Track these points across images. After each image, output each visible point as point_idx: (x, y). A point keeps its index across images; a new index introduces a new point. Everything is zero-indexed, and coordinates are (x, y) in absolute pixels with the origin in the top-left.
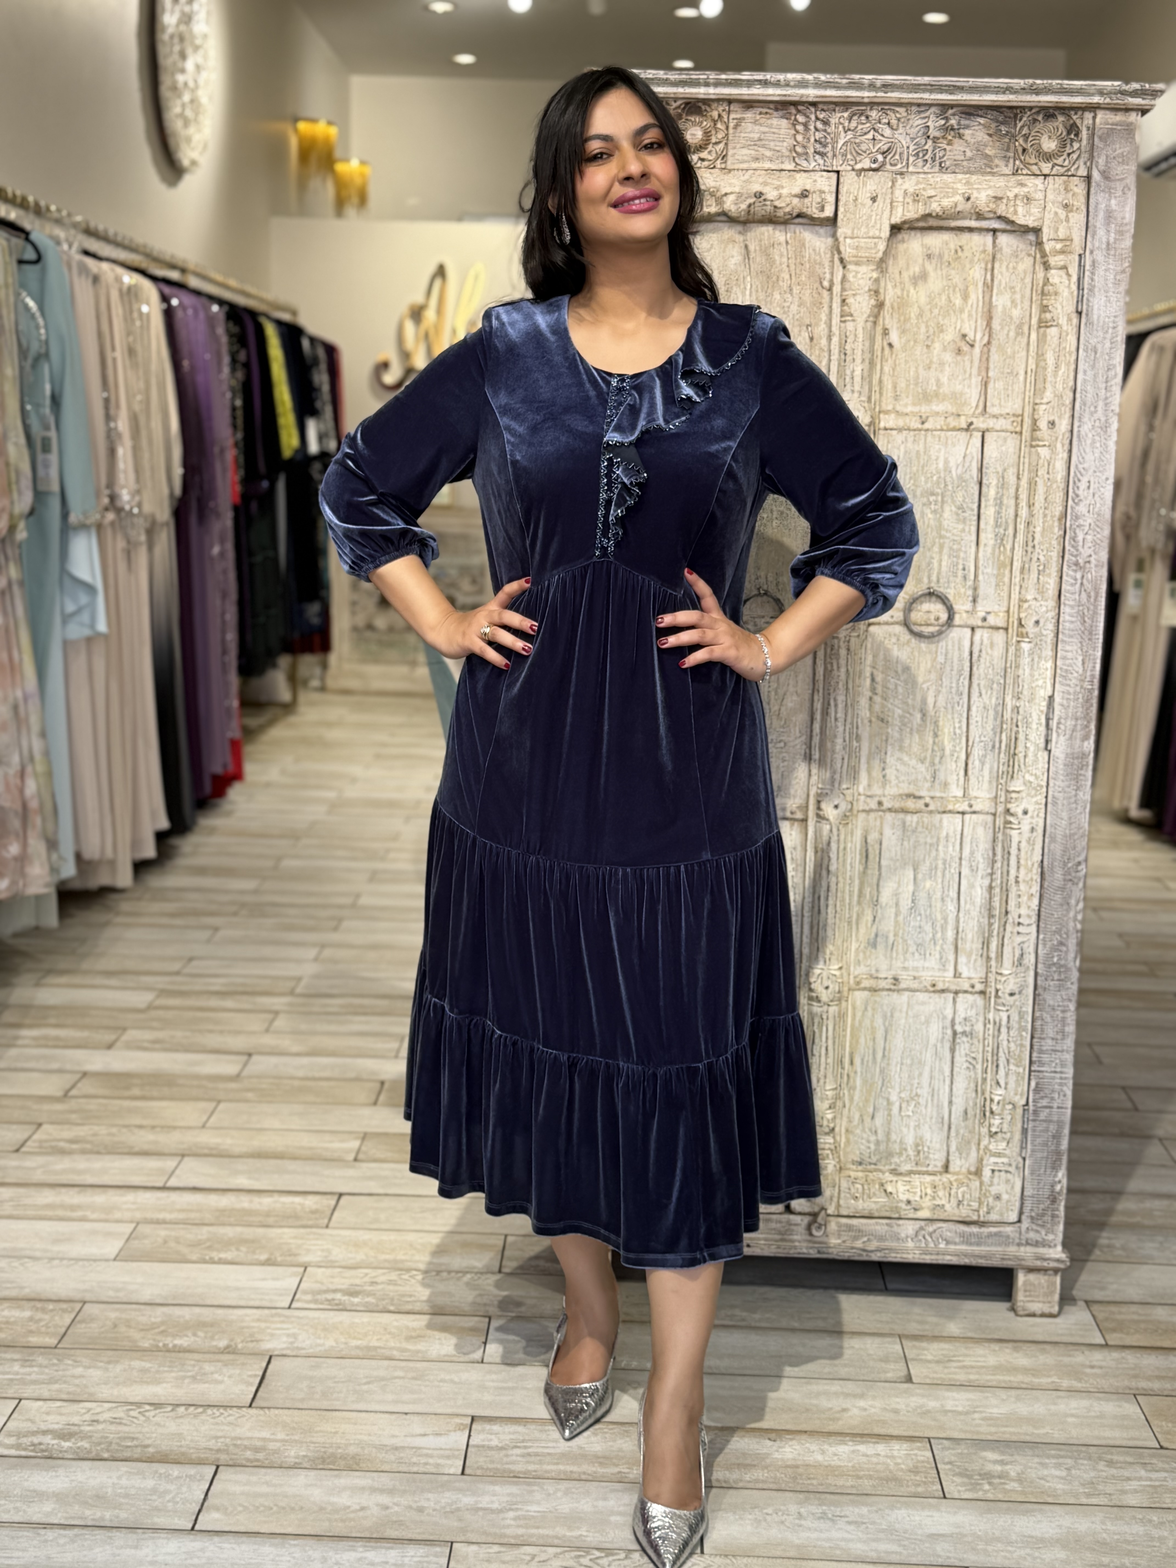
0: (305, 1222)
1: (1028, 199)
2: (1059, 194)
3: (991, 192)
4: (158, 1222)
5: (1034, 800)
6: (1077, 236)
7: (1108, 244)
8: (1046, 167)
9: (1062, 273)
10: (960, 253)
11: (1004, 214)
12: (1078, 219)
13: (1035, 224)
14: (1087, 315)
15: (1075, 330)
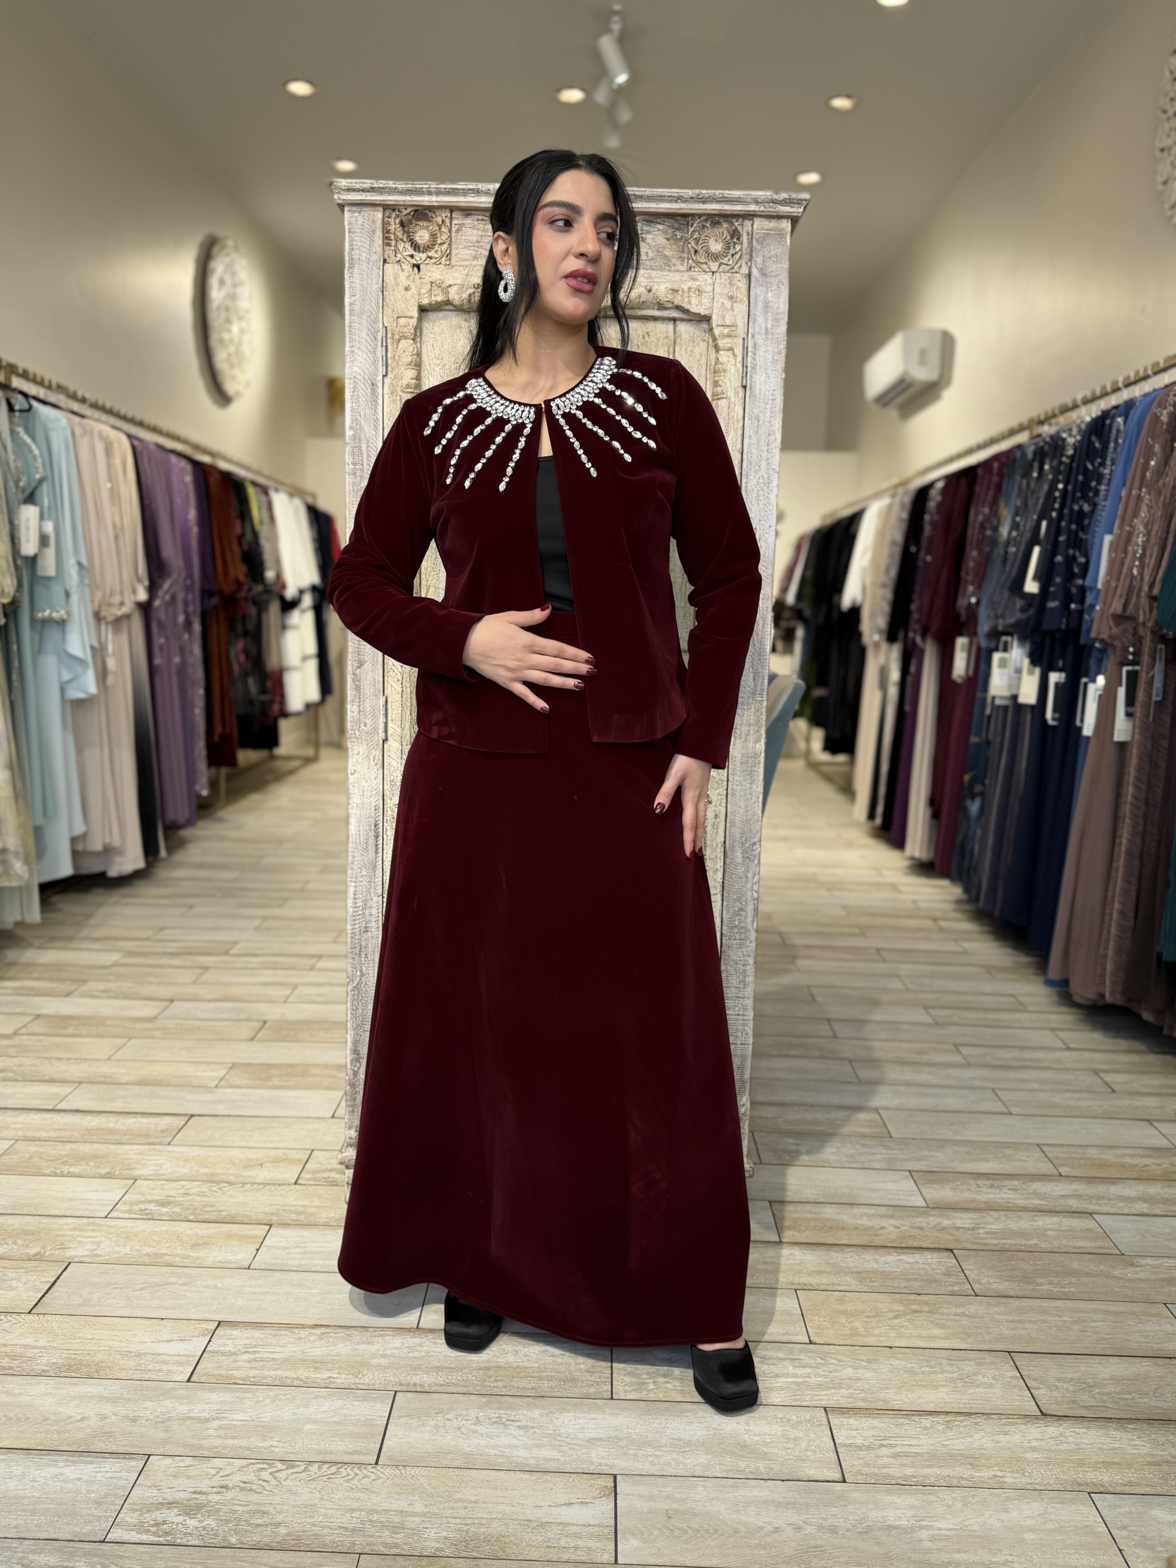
0: (151, 1140)
1: (700, 291)
2: (725, 287)
3: (668, 285)
4: (33, 1140)
5: (717, 791)
6: (741, 323)
7: (767, 330)
8: (714, 266)
9: (730, 353)
10: (647, 338)
11: (680, 304)
12: (741, 308)
13: (706, 313)
14: (751, 389)
15: (742, 401)
